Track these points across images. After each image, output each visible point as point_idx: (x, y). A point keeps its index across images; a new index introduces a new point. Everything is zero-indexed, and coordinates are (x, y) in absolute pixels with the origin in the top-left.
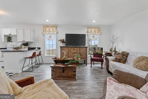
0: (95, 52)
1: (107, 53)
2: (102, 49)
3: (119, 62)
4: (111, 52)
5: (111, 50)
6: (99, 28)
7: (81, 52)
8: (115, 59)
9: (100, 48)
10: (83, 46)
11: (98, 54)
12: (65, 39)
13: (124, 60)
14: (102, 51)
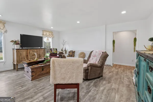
0: (52, 52)
1: (60, 53)
2: (56, 49)
3: (71, 57)
4: (62, 52)
5: (62, 50)
6: (52, 32)
7: (40, 53)
8: (68, 56)
9: (52, 49)
10: (40, 48)
11: (54, 53)
12: (20, 41)
13: (73, 55)
14: (57, 51)
